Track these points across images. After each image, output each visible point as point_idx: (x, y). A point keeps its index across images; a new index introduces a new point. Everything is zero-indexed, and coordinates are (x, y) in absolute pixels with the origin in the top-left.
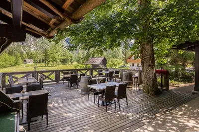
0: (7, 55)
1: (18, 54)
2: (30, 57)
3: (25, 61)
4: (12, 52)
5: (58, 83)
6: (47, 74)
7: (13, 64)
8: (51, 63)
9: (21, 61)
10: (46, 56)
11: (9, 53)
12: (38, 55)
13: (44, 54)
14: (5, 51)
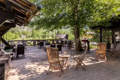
0: (11, 33)
1: (17, 32)
2: (24, 34)
3: (21, 36)
4: (13, 31)
5: (34, 46)
6: (29, 42)
7: (14, 38)
8: (36, 38)
9: (18, 36)
10: (33, 33)
11: (12, 32)
12: (29, 33)
13: (32, 32)
14: (9, 30)
